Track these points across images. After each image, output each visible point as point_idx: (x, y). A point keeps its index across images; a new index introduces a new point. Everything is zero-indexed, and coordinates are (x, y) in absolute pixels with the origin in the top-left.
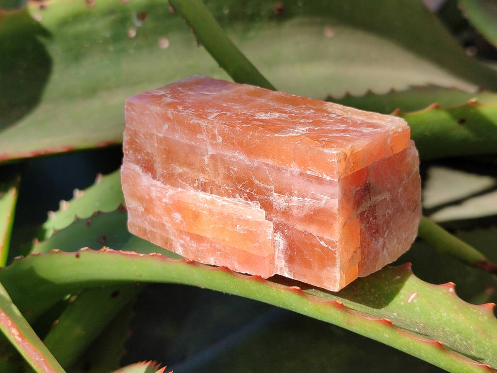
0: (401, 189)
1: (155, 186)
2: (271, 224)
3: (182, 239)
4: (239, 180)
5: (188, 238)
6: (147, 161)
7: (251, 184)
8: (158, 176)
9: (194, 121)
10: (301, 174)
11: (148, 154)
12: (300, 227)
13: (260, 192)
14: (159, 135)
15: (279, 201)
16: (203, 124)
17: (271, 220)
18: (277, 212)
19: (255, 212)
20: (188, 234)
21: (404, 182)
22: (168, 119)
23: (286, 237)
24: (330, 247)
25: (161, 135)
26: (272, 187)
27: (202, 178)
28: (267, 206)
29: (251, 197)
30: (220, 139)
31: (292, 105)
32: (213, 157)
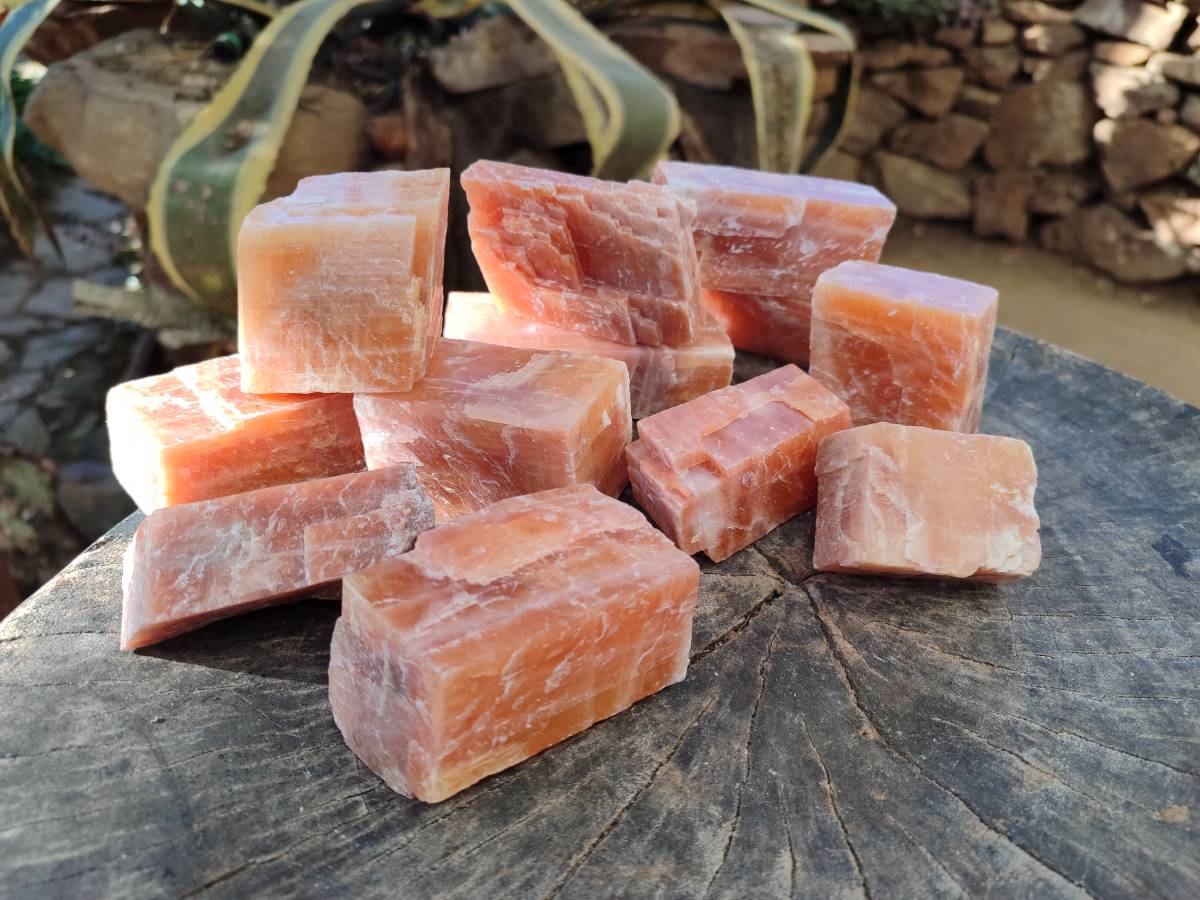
0: (378, 736)
1: (598, 526)
2: (455, 579)
3: (529, 507)
4: (522, 588)
5: (523, 511)
6: (626, 539)
7: (508, 592)
8: (605, 536)
9: (614, 598)
10: (462, 635)
11: (632, 543)
12: (423, 597)
13: (491, 594)
14: (637, 564)
15: (464, 600)
16: (602, 602)
17: (459, 582)
18: (460, 591)
19: (481, 576)
20: (526, 514)
21: (381, 746)
22: (642, 580)
23: (431, 580)
24: (380, 602)
25: (634, 565)
26: (482, 605)
27: (560, 563)
28: (472, 589)
29: (497, 583)
30: (574, 602)
31: (555, 716)
32: (566, 584)
